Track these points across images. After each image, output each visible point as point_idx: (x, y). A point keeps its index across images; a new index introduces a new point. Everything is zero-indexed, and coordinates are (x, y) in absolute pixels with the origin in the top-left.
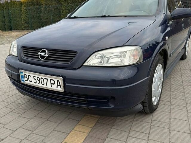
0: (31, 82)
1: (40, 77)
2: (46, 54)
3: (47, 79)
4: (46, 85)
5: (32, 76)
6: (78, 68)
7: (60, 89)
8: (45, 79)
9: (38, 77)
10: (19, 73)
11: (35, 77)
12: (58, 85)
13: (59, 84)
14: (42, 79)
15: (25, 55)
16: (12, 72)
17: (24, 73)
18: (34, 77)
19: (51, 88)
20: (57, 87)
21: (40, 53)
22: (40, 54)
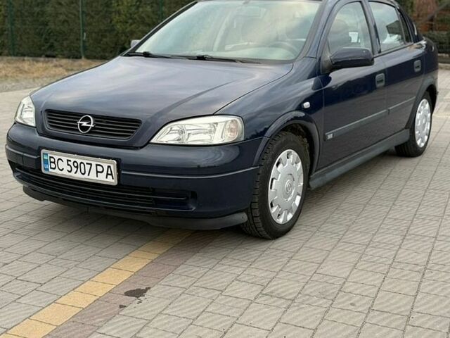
0: (62, 170)
1: (79, 161)
2: (90, 123)
3: (91, 164)
4: (89, 175)
5: (65, 159)
6: (142, 147)
7: (112, 181)
8: (87, 164)
9: (75, 162)
10: (40, 155)
11: (70, 161)
12: (108, 174)
13: (109, 172)
14: (82, 165)
15: (51, 126)
16: (25, 154)
17: (49, 155)
18: (68, 161)
19: (97, 179)
20: (107, 177)
21: (79, 122)
22: (81, 124)
